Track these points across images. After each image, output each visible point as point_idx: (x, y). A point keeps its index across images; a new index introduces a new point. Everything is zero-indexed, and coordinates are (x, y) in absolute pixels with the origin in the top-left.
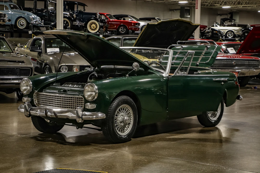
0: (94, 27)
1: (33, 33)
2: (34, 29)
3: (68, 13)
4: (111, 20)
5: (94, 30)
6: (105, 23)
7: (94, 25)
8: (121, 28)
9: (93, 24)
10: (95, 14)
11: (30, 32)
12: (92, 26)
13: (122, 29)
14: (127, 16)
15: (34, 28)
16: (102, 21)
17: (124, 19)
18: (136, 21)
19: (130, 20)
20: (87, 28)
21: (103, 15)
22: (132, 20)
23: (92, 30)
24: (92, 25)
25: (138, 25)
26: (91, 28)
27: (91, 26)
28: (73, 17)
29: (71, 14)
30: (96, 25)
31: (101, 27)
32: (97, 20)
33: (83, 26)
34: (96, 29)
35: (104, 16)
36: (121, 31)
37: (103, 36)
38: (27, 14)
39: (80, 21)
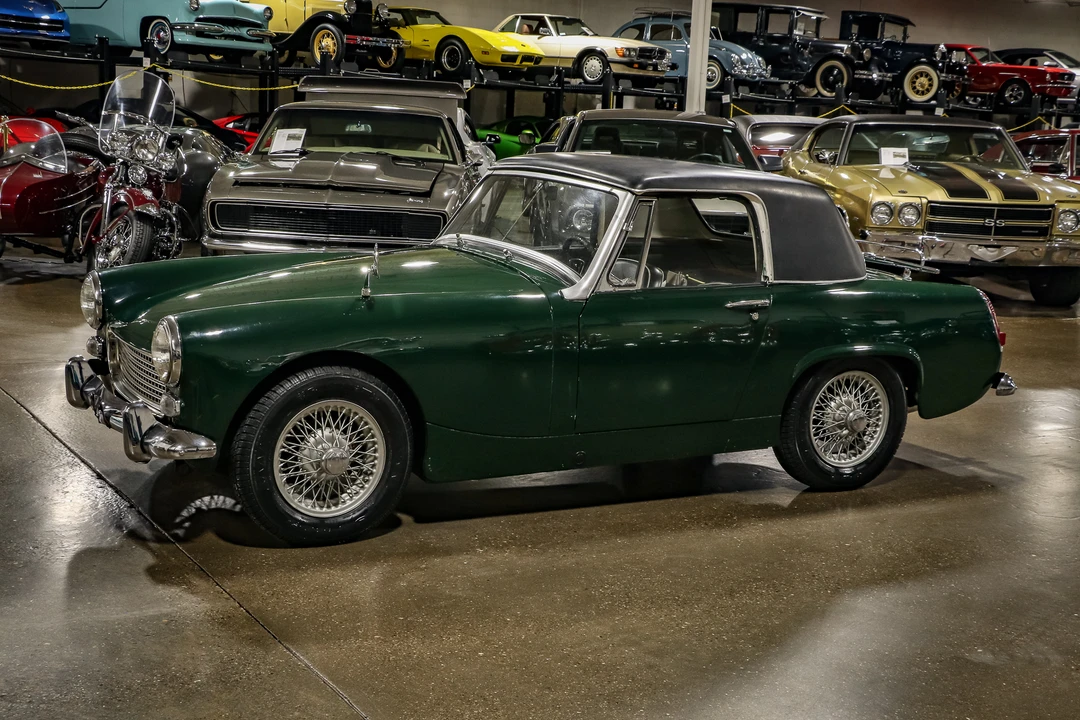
0: (922, 86)
1: (734, 101)
2: (737, 91)
3: (845, 46)
4: (984, 64)
5: (923, 93)
6: (962, 73)
7: (923, 80)
8: (1010, 88)
9: (922, 76)
10: (932, 48)
11: (726, 99)
12: (918, 81)
13: (1013, 90)
14: (1040, 53)
15: (740, 88)
16: (951, 69)
17: (1034, 63)
18: (1066, 67)
19: (1046, 63)
20: (902, 88)
21: (960, 49)
22: (1055, 63)
23: (917, 92)
24: (917, 78)
25: (1068, 79)
26: (914, 88)
27: (914, 83)
28: (861, 57)
29: (853, 48)
30: (931, 80)
31: (943, 84)
32: (933, 65)
33: (888, 82)
34: (928, 91)
35: (964, 53)
36: (1011, 96)
37: (945, 111)
38: (727, 50)
39: (881, 68)
